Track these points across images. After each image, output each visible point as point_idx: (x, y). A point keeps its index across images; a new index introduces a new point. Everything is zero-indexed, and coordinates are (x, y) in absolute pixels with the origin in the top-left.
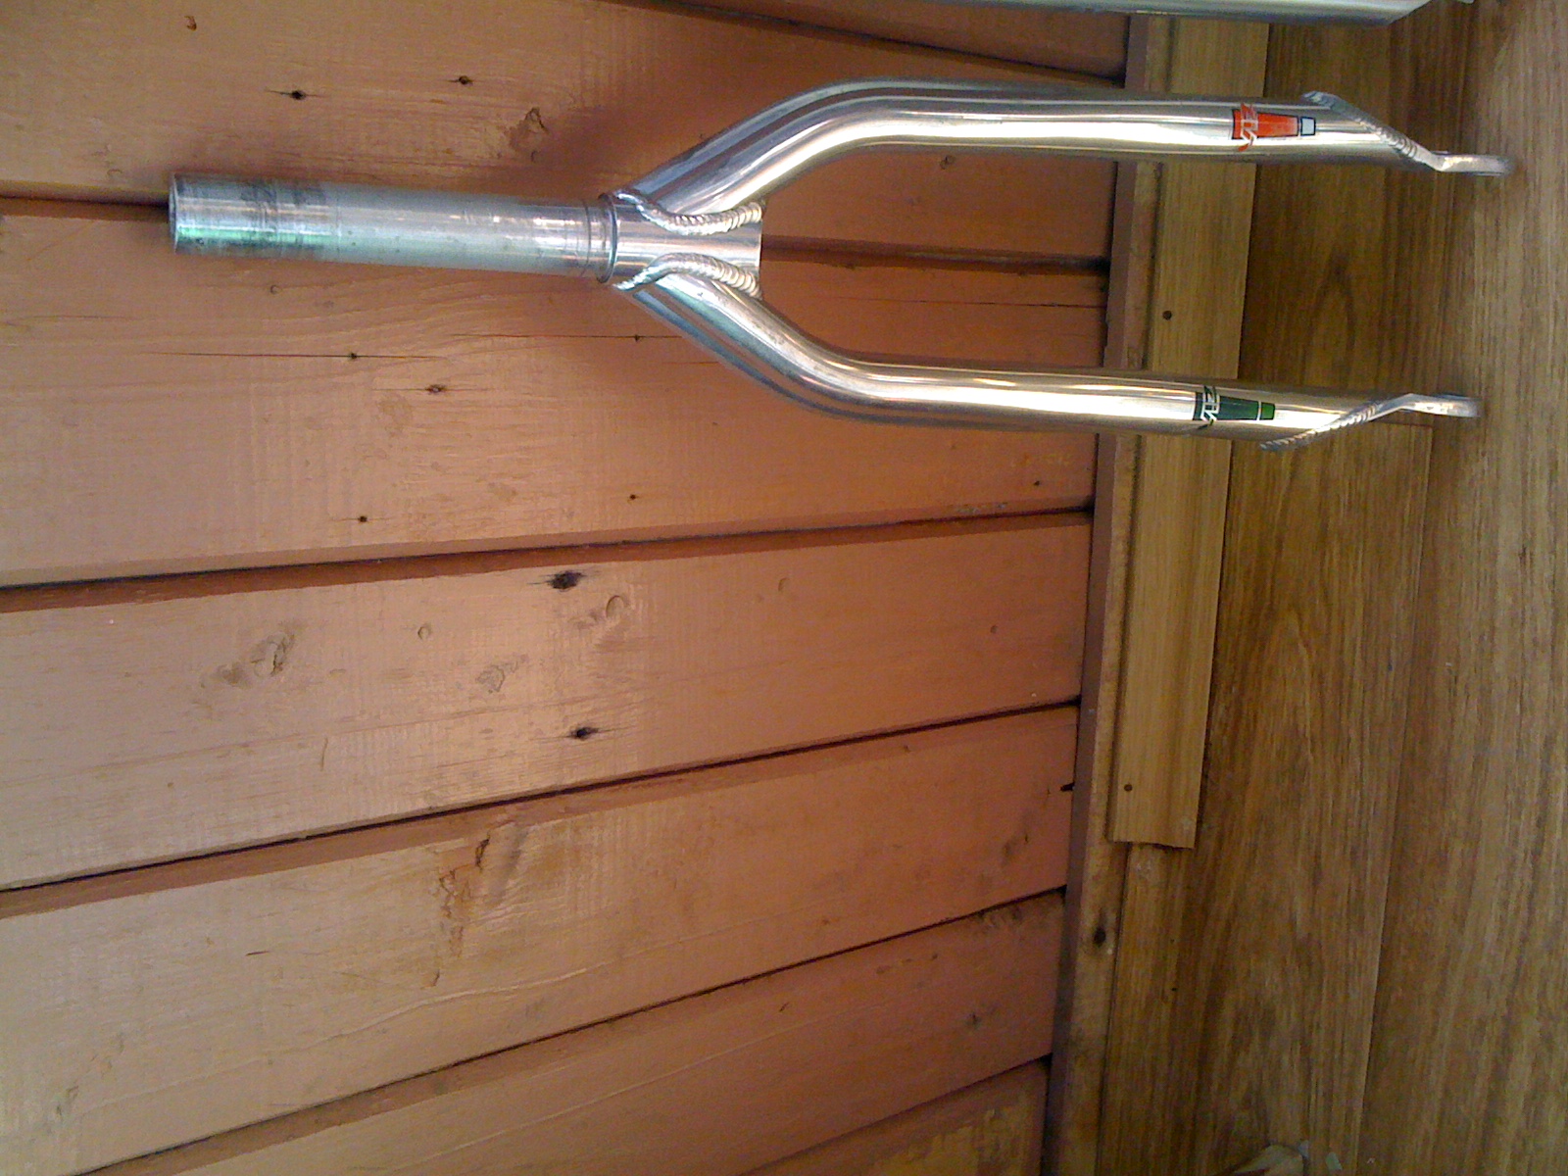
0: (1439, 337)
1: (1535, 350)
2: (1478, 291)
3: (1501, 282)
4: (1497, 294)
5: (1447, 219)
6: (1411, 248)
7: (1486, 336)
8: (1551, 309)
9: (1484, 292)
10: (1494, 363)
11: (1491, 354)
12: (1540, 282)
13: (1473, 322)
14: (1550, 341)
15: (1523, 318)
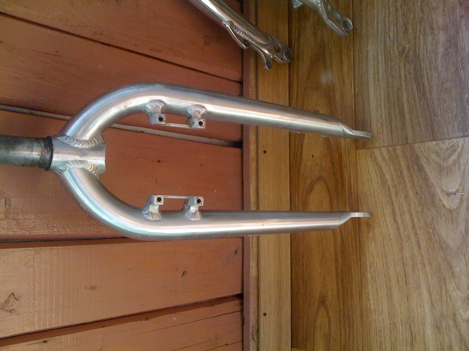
0: (361, 328)
1: (396, 336)
2: (373, 314)
3: (381, 310)
4: (380, 315)
5: (359, 288)
6: (348, 297)
7: (378, 330)
8: (400, 322)
9: (375, 314)
10: (382, 339)
11: (380, 336)
12: (394, 312)
13: (373, 324)
14: (401, 333)
15: (390, 324)
